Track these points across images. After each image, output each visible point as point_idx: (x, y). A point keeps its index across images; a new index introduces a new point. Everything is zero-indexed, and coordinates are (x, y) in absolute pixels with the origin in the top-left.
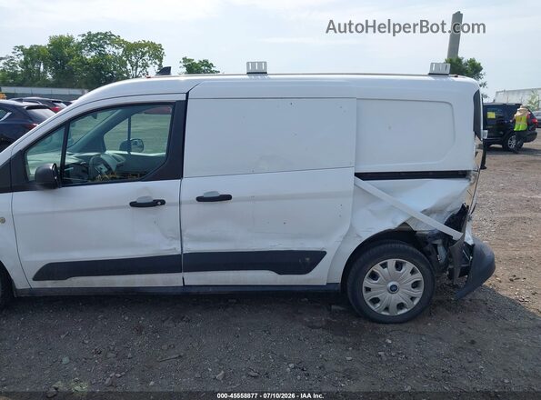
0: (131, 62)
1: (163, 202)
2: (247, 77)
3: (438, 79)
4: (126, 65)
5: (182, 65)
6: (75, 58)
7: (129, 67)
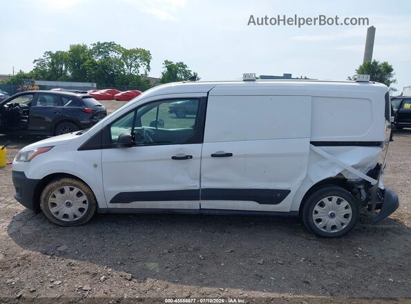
0: (127, 63)
1: (191, 157)
2: (244, 83)
3: (363, 85)
4: (123, 65)
5: (164, 66)
6: (89, 61)
7: (125, 67)
